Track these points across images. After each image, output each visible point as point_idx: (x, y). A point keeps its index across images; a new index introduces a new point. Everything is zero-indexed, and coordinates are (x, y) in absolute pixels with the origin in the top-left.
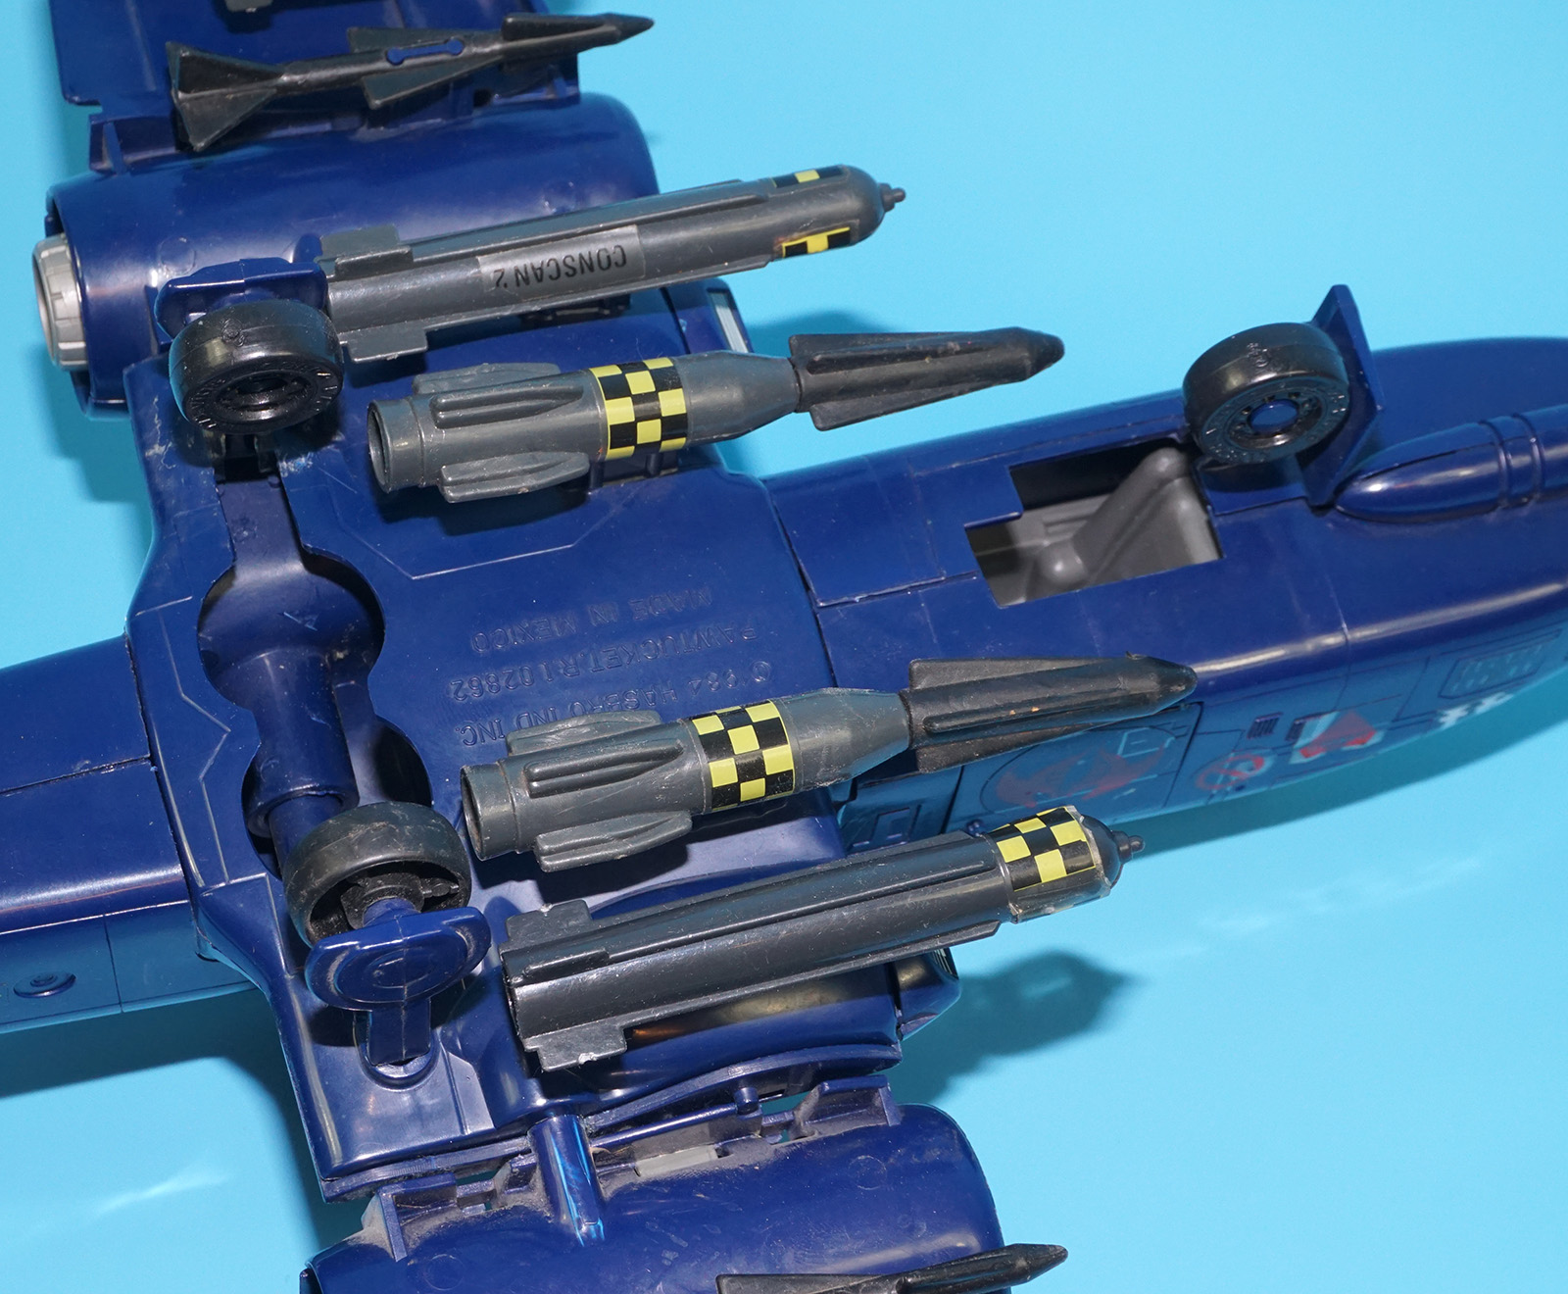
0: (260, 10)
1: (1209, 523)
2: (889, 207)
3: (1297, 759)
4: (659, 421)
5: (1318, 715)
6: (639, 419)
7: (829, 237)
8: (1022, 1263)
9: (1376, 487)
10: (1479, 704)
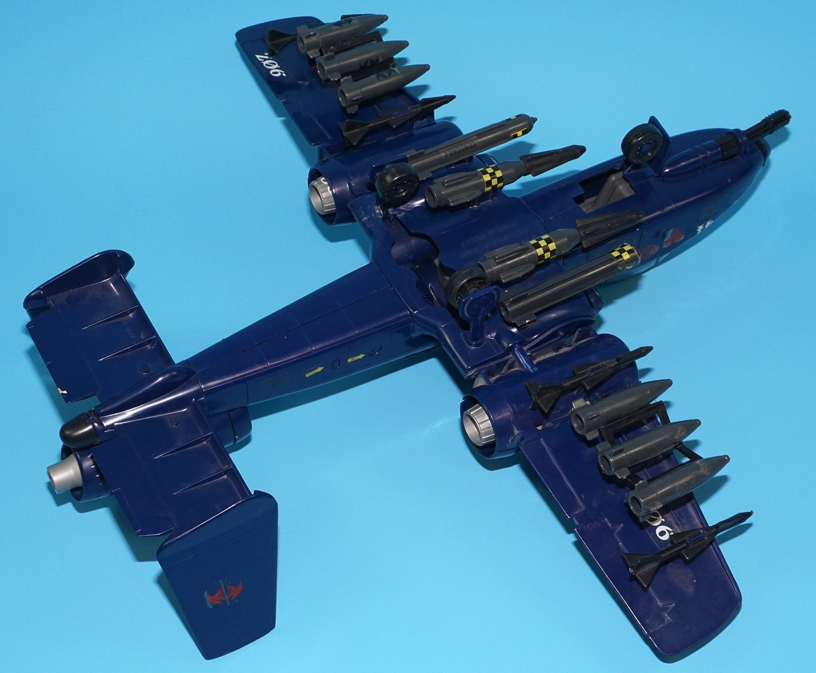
0: (355, 112)
1: (630, 186)
2: (534, 123)
3: (665, 246)
4: (496, 179)
5: (669, 230)
6: (492, 179)
7: (522, 131)
8: (644, 351)
9: (667, 170)
10: (706, 224)
